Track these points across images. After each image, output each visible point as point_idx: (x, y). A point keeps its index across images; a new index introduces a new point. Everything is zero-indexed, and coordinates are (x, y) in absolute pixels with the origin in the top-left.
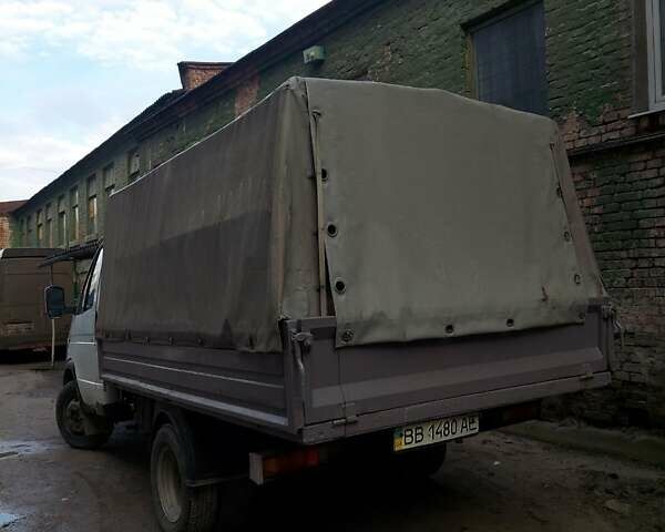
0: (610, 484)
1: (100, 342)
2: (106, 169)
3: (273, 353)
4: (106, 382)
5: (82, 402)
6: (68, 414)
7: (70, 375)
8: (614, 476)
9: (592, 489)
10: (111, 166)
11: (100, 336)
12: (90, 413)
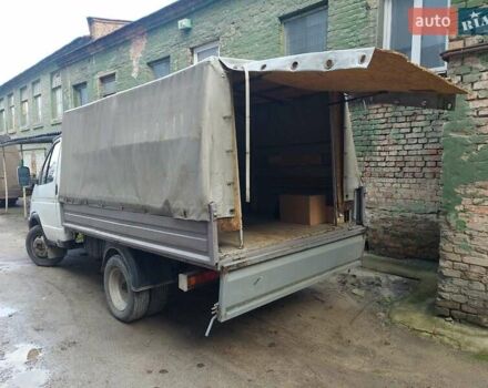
0: (353, 280)
1: (62, 204)
2: (34, 84)
3: (202, 222)
4: (67, 229)
5: (45, 239)
6: (35, 246)
7: (35, 222)
8: (354, 276)
9: (344, 283)
10: (38, 81)
11: (62, 200)
12: (52, 246)
